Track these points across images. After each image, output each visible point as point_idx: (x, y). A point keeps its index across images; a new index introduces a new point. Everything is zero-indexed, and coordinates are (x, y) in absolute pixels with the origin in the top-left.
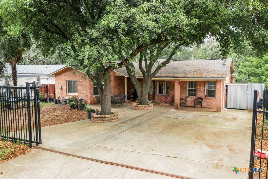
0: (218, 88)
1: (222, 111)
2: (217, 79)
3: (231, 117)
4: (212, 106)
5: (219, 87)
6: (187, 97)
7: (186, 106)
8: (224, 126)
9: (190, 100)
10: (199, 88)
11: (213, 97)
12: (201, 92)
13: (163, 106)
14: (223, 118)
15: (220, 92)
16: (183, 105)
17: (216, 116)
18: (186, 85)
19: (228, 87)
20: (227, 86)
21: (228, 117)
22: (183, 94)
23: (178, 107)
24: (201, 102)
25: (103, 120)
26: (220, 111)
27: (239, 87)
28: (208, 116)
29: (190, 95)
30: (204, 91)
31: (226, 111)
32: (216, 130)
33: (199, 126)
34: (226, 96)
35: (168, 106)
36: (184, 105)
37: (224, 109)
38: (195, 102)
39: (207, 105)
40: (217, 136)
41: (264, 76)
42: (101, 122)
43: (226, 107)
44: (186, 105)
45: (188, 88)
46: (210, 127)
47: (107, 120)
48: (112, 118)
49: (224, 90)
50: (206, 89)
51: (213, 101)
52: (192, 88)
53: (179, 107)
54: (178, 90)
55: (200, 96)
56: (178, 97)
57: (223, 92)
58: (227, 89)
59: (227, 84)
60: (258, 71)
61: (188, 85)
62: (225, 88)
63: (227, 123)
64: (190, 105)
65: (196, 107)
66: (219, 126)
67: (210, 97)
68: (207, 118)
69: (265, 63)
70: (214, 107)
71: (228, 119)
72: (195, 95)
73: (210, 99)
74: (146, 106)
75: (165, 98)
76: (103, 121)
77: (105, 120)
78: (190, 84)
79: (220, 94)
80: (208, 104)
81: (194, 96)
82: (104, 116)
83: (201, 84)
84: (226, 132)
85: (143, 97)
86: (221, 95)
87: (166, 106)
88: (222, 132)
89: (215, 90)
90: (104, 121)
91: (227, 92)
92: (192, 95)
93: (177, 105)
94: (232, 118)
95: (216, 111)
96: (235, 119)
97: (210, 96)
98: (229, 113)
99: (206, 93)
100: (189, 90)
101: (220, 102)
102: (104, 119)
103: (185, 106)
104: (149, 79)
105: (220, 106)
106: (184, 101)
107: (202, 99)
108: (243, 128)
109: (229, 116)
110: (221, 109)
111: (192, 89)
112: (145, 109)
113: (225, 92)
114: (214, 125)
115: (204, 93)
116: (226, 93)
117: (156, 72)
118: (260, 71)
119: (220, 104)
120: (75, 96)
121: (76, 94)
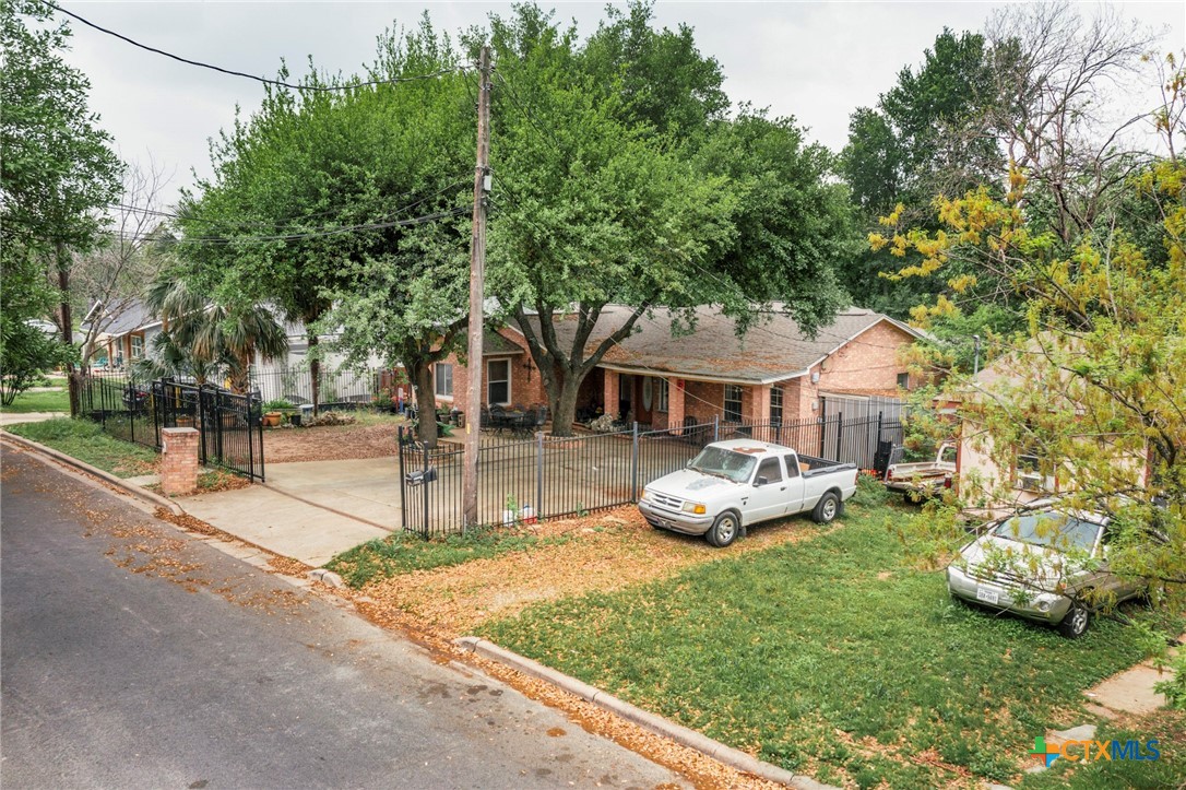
10: (747, 402)
18: (720, 390)
19: (827, 402)
20: (824, 398)
34: (823, 427)
45: (724, 399)
52: (733, 398)
54: (675, 403)
58: (824, 409)
59: (822, 394)
61: (724, 389)
62: (815, 404)
85: (560, 418)
91: (823, 416)
111: (734, 401)
113: (818, 417)
120: (445, 405)
121: (449, 399)
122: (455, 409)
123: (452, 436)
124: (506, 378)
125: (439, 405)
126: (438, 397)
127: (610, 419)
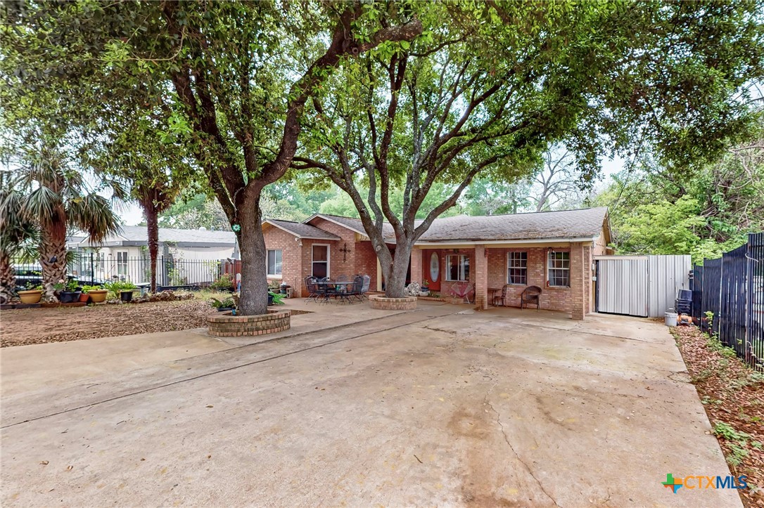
0: (575, 264)
1: (584, 317)
2: (571, 241)
3: (609, 333)
4: (563, 307)
5: (577, 261)
6: (505, 286)
7: (505, 306)
8: (585, 362)
9: (514, 292)
10: (533, 267)
11: (565, 285)
12: (537, 275)
13: (449, 303)
14: (585, 336)
15: (581, 271)
16: (496, 303)
17: (566, 327)
18: (505, 259)
19: (601, 264)
20: (597, 261)
21: (601, 332)
22: (498, 279)
23: (482, 307)
24: (536, 297)
25: (227, 331)
26: (581, 319)
27: (626, 265)
28: (546, 329)
29: (513, 282)
30: (545, 273)
31: (597, 319)
32: (555, 378)
33: (503, 357)
34: (596, 284)
35: (462, 304)
36: (500, 303)
37: (591, 313)
38: (524, 296)
39: (552, 304)
40: (547, 414)
41: (685, 243)
42: (222, 334)
43: (597, 310)
44: (504, 304)
45: (508, 267)
46: (535, 365)
47: (239, 331)
48: (254, 324)
49: (590, 269)
50: (548, 267)
51: (566, 294)
52: (517, 266)
53: (486, 306)
54: (483, 268)
55: (534, 285)
56: (483, 284)
57: (588, 274)
58: (597, 269)
59: (597, 258)
60: (670, 233)
61: (508, 259)
62: (592, 266)
63: (596, 352)
64: (513, 303)
65: (525, 308)
66: (568, 363)
67: (558, 286)
68: (542, 332)
69: (683, 216)
70: (568, 308)
71: (600, 340)
72: (524, 281)
73: (557, 291)
74: (397, 301)
75: (460, 288)
76: (226, 334)
77: (231, 331)
78: (513, 258)
79: (581, 276)
80: (554, 301)
81: (523, 283)
82: (229, 319)
83: (537, 257)
84: (590, 391)
85: (394, 279)
86: (581, 280)
87: (457, 304)
88: (575, 392)
89: (569, 270)
90: (230, 334)
91: (597, 275)
92: (518, 281)
93: (482, 302)
94: (611, 334)
95: (571, 316)
96: (623, 339)
97: (557, 284)
98: (603, 322)
99: (548, 277)
100: (512, 271)
101: (581, 295)
102: (229, 328)
103: (502, 306)
104: (409, 240)
105: (581, 305)
106: (499, 294)
107: (539, 290)
108: (655, 372)
109: (604, 329)
110: (584, 314)
111: (518, 268)
112: (395, 306)
113: (593, 276)
114: (554, 357)
115: (545, 277)
116: (595, 279)
117: (426, 224)
118: (674, 231)
119: (581, 300)
120: (276, 281)
121: (279, 276)
122: (284, 283)
123: (282, 304)
124: (326, 259)
125: (269, 282)
126: (269, 276)
127: (418, 286)
